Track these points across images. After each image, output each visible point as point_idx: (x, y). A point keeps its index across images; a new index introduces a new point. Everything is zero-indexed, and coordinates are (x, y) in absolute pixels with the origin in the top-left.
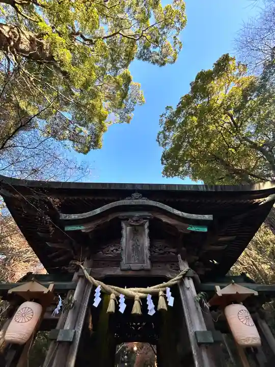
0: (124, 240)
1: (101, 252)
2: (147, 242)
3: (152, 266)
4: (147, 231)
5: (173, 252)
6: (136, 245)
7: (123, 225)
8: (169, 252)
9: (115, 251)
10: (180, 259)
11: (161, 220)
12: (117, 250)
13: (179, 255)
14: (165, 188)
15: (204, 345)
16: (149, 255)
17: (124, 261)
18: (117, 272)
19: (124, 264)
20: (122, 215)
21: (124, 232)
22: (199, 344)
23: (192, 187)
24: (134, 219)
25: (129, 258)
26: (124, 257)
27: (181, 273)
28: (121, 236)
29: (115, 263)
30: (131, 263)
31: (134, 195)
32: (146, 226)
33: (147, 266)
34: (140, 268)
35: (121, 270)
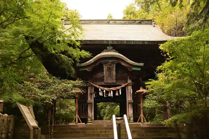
0: (105, 72)
1: (94, 76)
2: (114, 73)
3: (116, 81)
4: (115, 68)
5: (126, 75)
7: (104, 66)
8: (124, 75)
10: (128, 79)
11: (121, 64)
12: (101, 75)
13: (128, 77)
14: (125, 43)
15: (130, 103)
16: (115, 78)
17: (105, 80)
19: (105, 81)
20: (103, 61)
21: (104, 69)
23: (141, 42)
24: (109, 64)
25: (107, 79)
26: (105, 78)
28: (103, 71)
29: (101, 80)
30: (108, 81)
31: (108, 47)
32: (114, 67)
33: (114, 81)
34: (111, 82)
35: (104, 83)
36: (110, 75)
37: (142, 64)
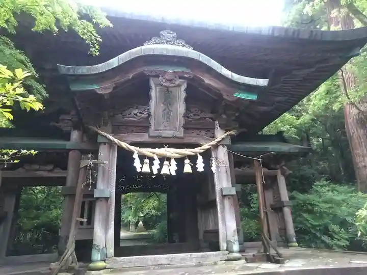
0: (152, 103)
1: (120, 115)
3: (185, 133)
4: (183, 94)
5: (210, 118)
6: (167, 110)
8: (205, 118)
9: (138, 114)
10: (217, 126)
12: (140, 113)
13: (217, 122)
15: (227, 197)
16: (182, 123)
17: (152, 127)
18: (145, 138)
19: (154, 131)
20: (149, 68)
21: (153, 94)
22: (224, 196)
24: (167, 77)
26: (153, 123)
27: (216, 140)
28: (148, 98)
29: (141, 128)
30: (160, 130)
32: (183, 88)
33: (180, 133)
34: (171, 136)
35: (150, 137)
36: (167, 114)
37: (263, 82)
